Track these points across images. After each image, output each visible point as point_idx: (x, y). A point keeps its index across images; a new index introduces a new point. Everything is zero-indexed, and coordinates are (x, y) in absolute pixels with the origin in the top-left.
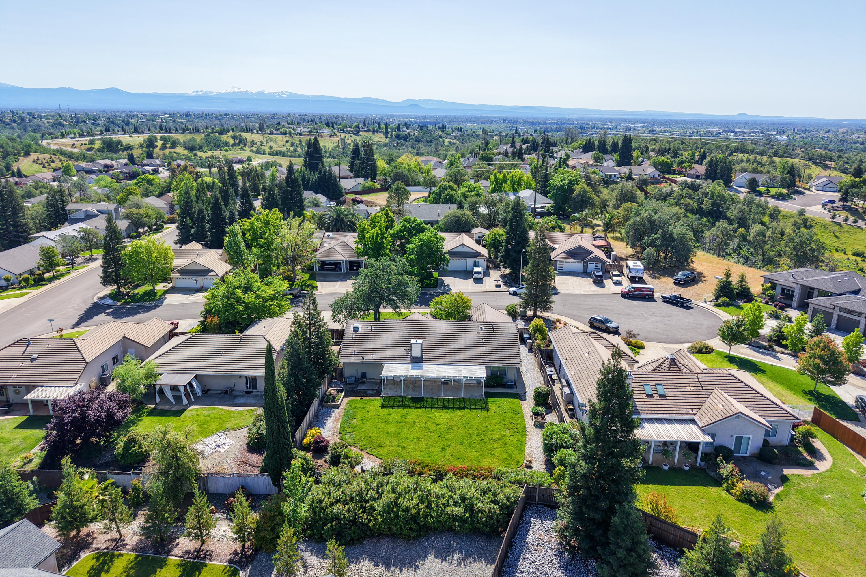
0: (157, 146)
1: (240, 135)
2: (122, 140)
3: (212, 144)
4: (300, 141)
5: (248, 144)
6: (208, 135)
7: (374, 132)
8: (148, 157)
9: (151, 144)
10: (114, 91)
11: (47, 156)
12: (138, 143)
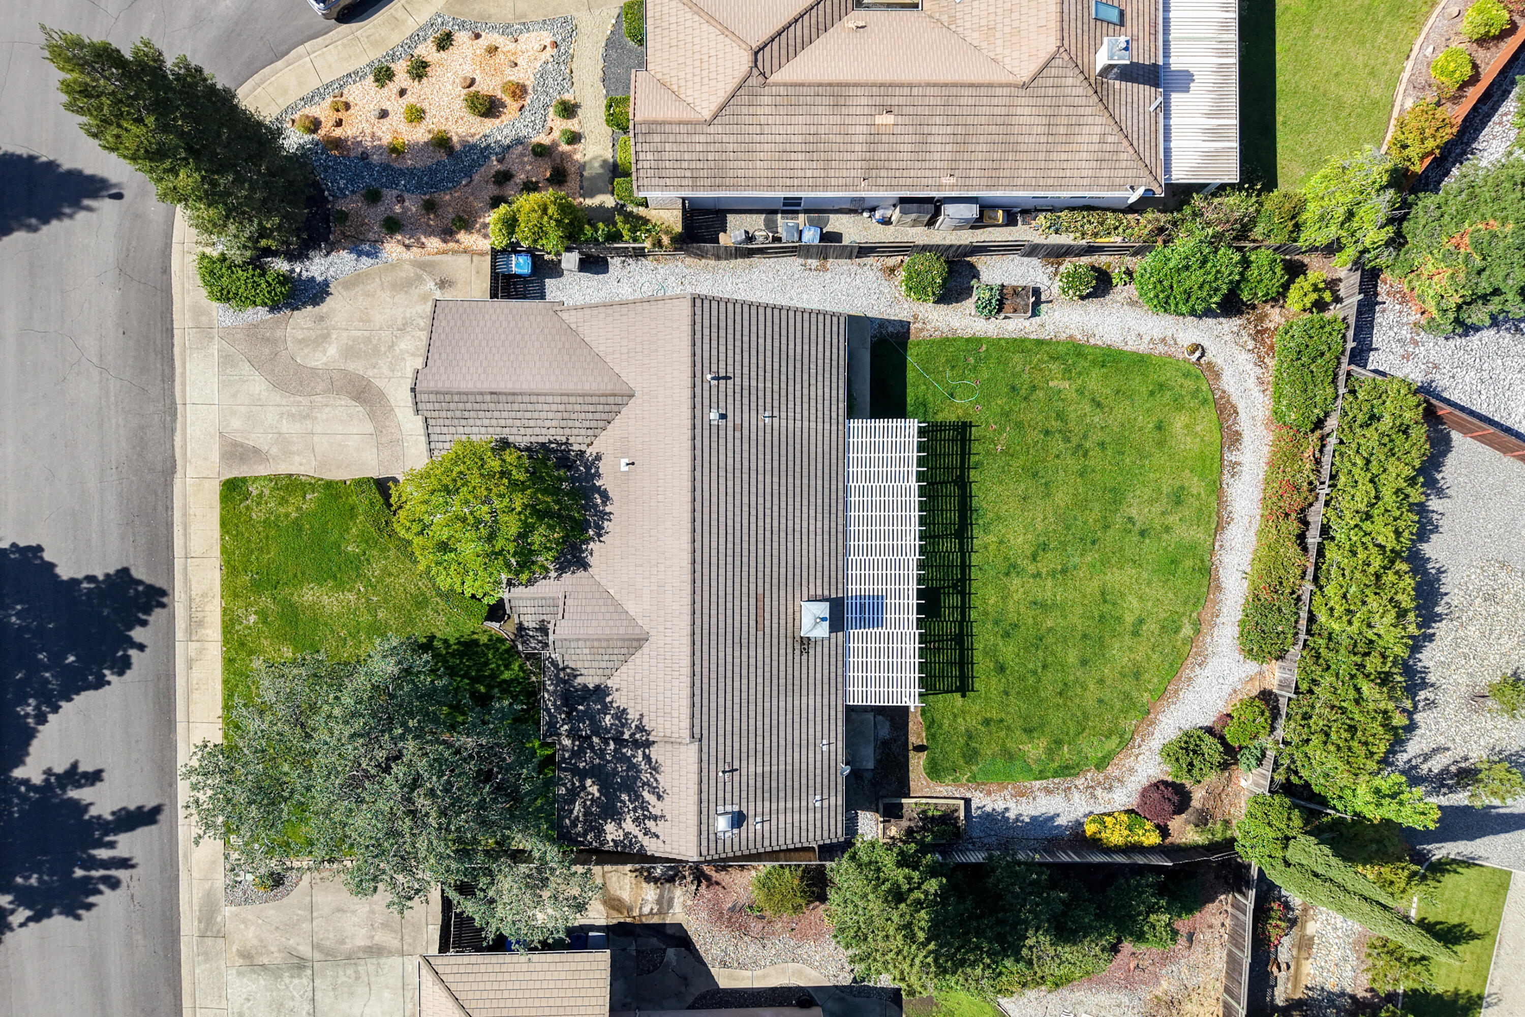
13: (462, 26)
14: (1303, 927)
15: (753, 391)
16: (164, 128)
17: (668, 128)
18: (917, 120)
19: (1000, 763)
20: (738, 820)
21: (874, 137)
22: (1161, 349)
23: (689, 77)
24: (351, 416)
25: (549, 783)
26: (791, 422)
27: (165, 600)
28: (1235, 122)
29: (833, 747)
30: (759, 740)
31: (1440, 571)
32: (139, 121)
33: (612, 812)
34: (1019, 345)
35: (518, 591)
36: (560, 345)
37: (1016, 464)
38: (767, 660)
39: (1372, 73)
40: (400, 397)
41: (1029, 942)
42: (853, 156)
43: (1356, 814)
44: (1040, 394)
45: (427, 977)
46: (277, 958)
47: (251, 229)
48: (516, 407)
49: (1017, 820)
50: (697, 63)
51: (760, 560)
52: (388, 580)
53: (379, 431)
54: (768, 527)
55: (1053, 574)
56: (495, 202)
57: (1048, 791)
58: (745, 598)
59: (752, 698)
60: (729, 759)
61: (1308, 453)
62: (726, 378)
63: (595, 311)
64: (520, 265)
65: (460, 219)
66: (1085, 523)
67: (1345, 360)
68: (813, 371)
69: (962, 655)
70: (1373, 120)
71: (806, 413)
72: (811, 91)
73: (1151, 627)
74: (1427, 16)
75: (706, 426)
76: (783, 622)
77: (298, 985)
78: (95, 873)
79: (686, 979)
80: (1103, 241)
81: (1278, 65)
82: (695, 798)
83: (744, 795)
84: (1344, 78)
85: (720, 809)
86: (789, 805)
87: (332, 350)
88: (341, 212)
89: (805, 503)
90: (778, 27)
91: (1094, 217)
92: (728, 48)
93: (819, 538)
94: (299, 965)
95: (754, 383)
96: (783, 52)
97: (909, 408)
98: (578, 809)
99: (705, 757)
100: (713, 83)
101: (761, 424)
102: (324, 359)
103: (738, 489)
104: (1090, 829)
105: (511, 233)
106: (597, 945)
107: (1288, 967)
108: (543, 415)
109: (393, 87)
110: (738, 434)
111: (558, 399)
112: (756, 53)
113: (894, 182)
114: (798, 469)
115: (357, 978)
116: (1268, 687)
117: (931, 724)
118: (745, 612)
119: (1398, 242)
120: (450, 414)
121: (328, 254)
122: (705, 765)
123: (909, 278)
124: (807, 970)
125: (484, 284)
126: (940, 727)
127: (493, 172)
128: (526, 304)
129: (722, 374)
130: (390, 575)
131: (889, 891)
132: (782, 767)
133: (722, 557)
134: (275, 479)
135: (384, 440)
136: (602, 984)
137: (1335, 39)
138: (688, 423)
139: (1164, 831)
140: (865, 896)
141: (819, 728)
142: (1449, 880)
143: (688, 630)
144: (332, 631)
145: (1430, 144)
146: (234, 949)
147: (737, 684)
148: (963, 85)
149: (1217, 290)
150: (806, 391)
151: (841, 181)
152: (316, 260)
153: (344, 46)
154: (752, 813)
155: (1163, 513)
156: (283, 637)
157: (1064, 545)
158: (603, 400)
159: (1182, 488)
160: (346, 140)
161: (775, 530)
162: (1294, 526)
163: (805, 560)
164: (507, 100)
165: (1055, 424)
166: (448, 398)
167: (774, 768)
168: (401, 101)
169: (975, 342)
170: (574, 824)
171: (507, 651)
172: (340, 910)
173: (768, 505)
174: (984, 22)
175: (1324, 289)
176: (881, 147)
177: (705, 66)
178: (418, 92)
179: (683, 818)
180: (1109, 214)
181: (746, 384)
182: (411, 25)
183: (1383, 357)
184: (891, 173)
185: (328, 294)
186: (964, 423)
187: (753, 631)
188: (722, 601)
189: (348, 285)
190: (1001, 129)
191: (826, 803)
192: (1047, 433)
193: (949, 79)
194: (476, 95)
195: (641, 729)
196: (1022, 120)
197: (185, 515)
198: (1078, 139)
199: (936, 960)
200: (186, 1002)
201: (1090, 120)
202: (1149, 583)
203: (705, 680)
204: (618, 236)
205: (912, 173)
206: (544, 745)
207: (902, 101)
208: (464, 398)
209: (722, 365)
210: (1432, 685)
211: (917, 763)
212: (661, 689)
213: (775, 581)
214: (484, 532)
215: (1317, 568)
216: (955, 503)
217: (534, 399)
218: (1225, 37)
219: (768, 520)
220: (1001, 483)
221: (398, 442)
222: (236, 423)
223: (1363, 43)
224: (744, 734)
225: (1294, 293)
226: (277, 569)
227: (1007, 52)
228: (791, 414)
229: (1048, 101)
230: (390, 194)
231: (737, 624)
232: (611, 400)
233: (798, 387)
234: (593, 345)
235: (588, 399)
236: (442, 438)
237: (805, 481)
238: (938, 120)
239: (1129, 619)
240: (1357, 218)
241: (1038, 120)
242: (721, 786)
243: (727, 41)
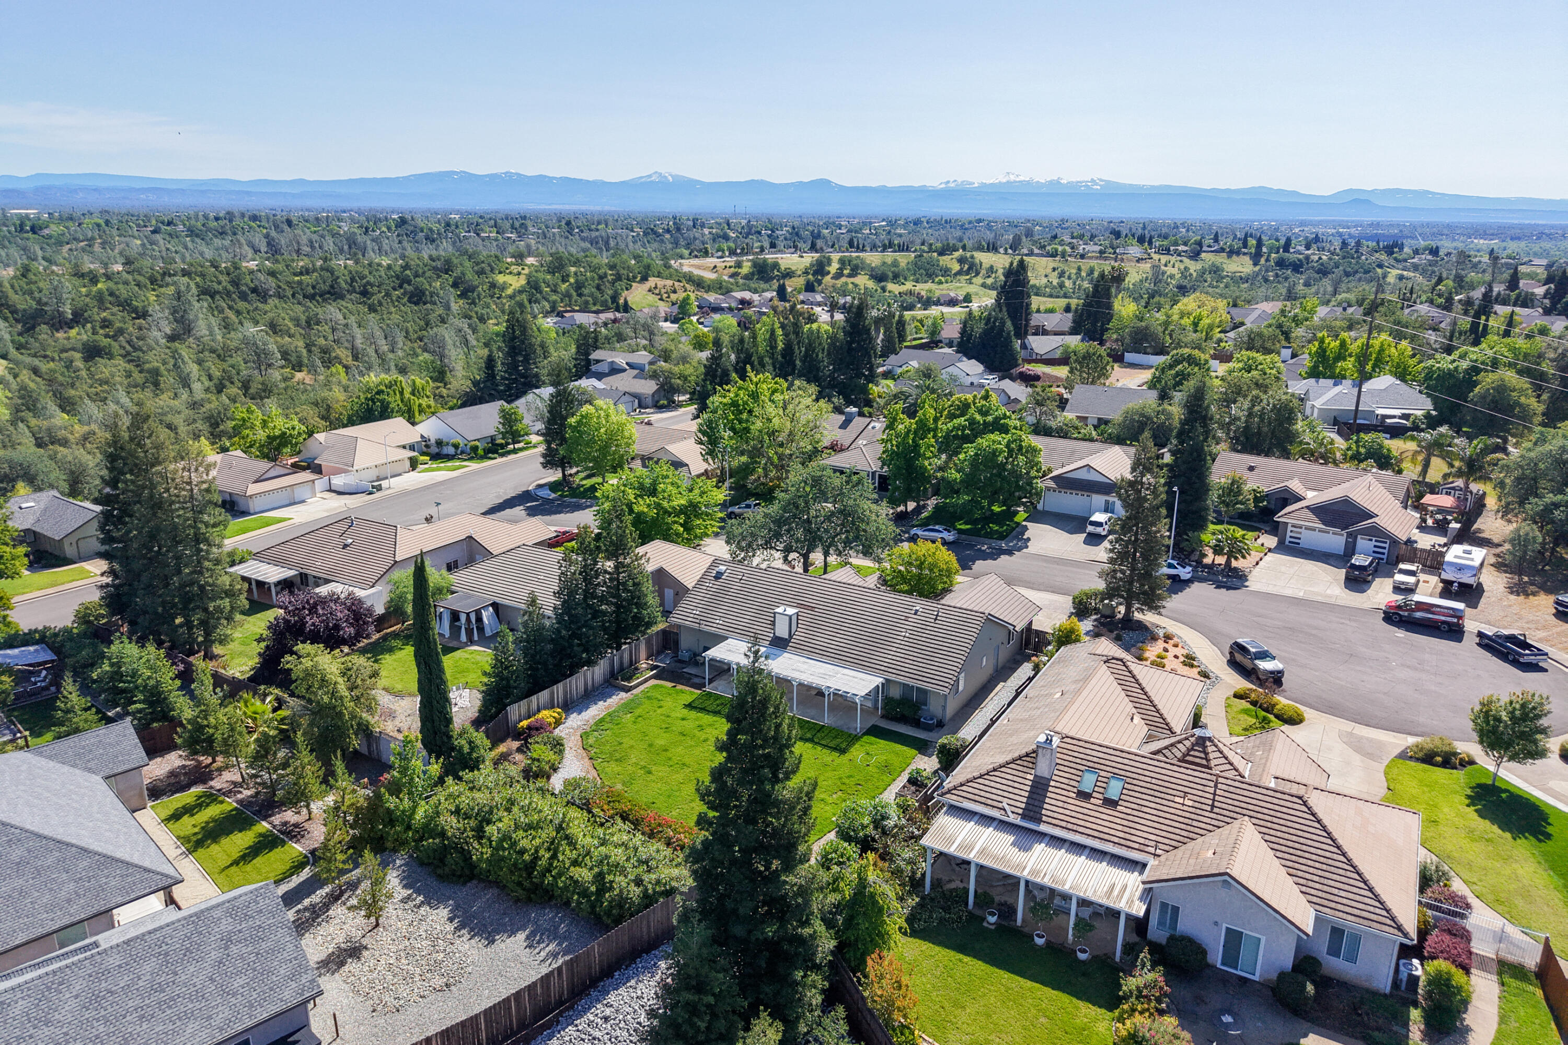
0: (829, 273)
1: (972, 257)
2: (780, 261)
3: (922, 271)
4: (1079, 269)
5: (983, 272)
6: (921, 256)
7: (1232, 253)
8: (806, 290)
9: (820, 269)
10: (823, 184)
11: (669, 283)
12: (802, 267)
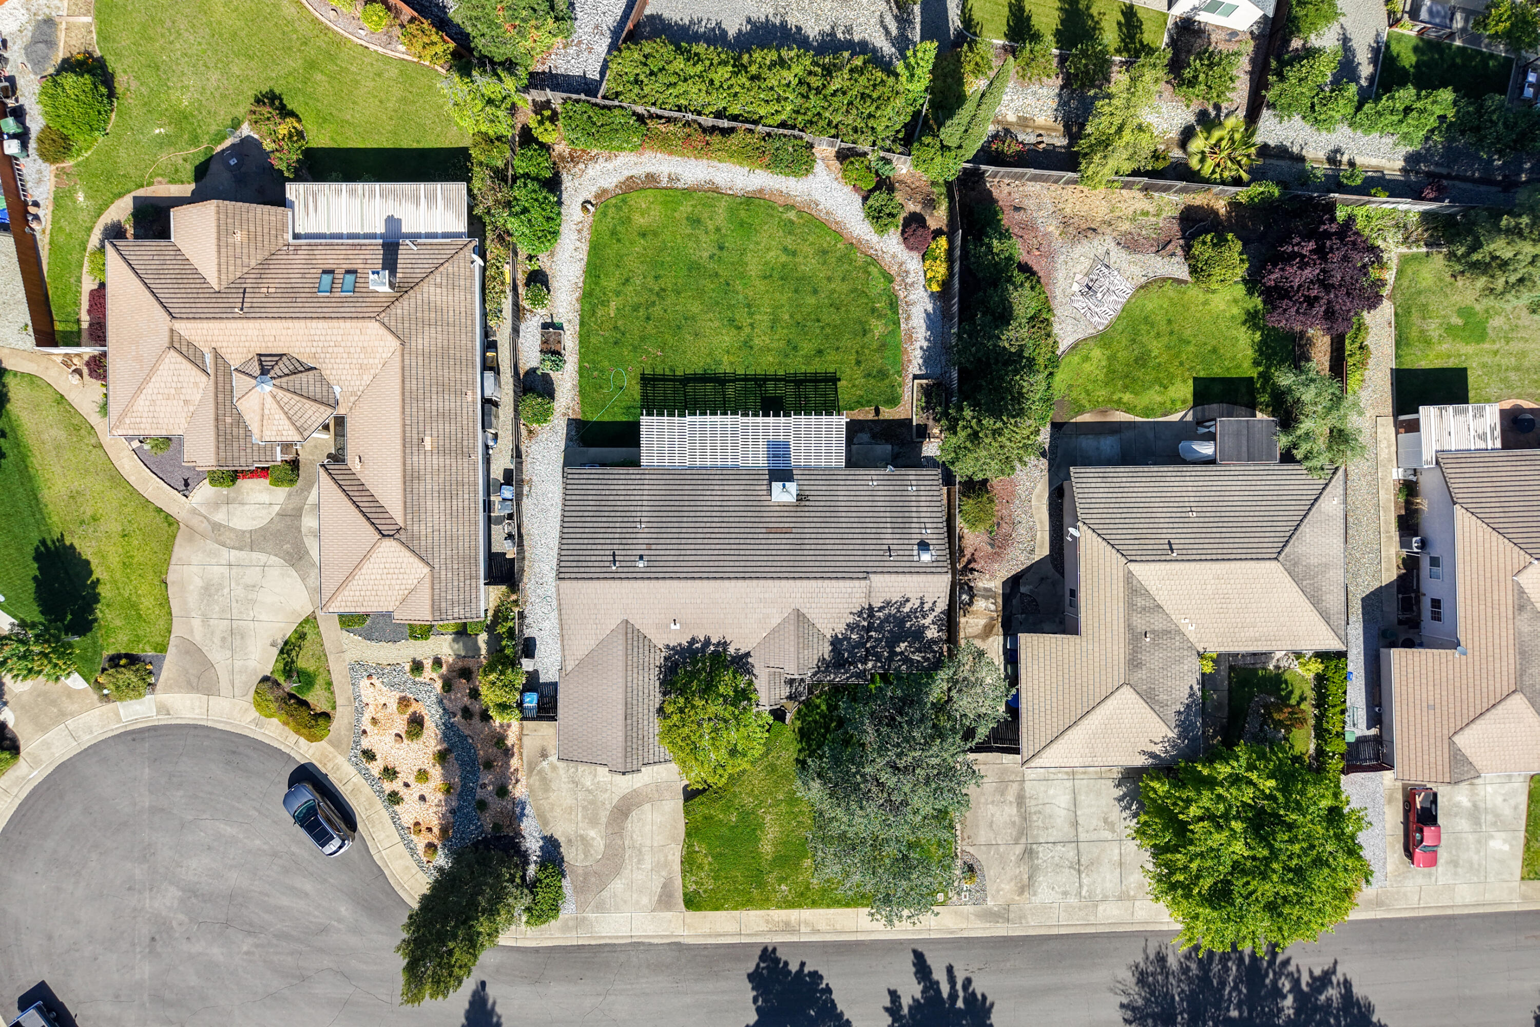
13: (357, 743)
14: (1011, 124)
15: (623, 536)
16: (454, 937)
17: (436, 597)
18: (428, 420)
19: (887, 353)
20: (924, 546)
21: (441, 450)
22: (585, 233)
23: (399, 582)
24: (639, 820)
25: (899, 677)
26: (644, 508)
27: (770, 949)
28: (422, 186)
29: (875, 477)
30: (868, 531)
31: (749, 21)
32: (451, 953)
33: (918, 634)
34: (584, 339)
35: (763, 700)
36: (590, 672)
37: (671, 341)
38: (813, 525)
39: (379, 75)
40: (625, 784)
41: (1007, 345)
42: (454, 465)
43: (926, 90)
44: (620, 323)
45: (1036, 762)
46: (1024, 869)
47: (511, 888)
48: (635, 702)
49: (929, 340)
50: (389, 576)
51: (742, 530)
52: (756, 792)
53: (650, 800)
54: (718, 525)
55: (751, 314)
56: (485, 717)
57: (908, 318)
58: (769, 541)
59: (839, 536)
60: (881, 553)
61: (662, 128)
62: (614, 555)
63: (567, 647)
64: (531, 700)
65: (497, 743)
66: (714, 290)
67: (593, 100)
68: (607, 492)
69: (810, 381)
70: (414, 75)
71: (637, 498)
72: (409, 496)
73: (789, 241)
74: (336, 33)
75: (648, 570)
76: (786, 514)
77: (1044, 854)
78: (961, 994)
79: (1042, 579)
80: (508, 279)
81: (375, 146)
82: (908, 576)
83: (906, 542)
84: (382, 95)
85: (916, 558)
86: (914, 509)
87: (592, 833)
88: (493, 828)
89: (701, 498)
90: (364, 519)
91: (490, 285)
92: (380, 555)
93: (726, 487)
94: (1029, 853)
95: (617, 536)
96: (381, 516)
97: (631, 419)
98: (917, 657)
99: (880, 570)
100: (404, 566)
101: (646, 530)
102: (599, 839)
103: (692, 547)
104: (935, 288)
105: (510, 707)
106: (1015, 642)
107: (1040, 135)
108: (640, 683)
109: (403, 792)
110: (654, 547)
111: (630, 673)
112: (384, 535)
113: (471, 435)
114: (677, 503)
115: (1040, 813)
116: (834, 154)
117: (859, 403)
118: (779, 541)
119: (510, 66)
120: (640, 748)
121: (523, 837)
122: (885, 570)
123: (538, 421)
124: (1037, 491)
125: (545, 728)
126: (862, 397)
127: (463, 721)
128: (560, 696)
129: (611, 558)
130: (752, 791)
131: (972, 442)
132: (888, 514)
133: (740, 558)
134: (684, 872)
135: (656, 796)
136: (1041, 640)
137: (354, 103)
138: (647, 582)
139: (938, 233)
140: (977, 459)
141: (861, 488)
142: (977, 15)
143: (791, 582)
144: (793, 831)
145: (435, 38)
146: (1017, 898)
147: (829, 547)
148: (403, 388)
149: (545, 198)
150: (622, 498)
151: (472, 473)
152: (528, 845)
153: (373, 827)
154: (919, 536)
155: (706, 233)
156: (797, 866)
157: (730, 307)
158: (630, 642)
159: (688, 219)
160: (441, 824)
161: (721, 519)
162: (716, 139)
163: (742, 498)
164: (411, 710)
165: (642, 312)
166: (629, 749)
167: (889, 520)
168: (412, 786)
169: (582, 371)
170: (927, 659)
171: (807, 707)
172: (991, 825)
173: (703, 525)
174: (356, 372)
175: (542, 115)
176: (447, 445)
177: (391, 571)
178: (406, 773)
179: (922, 585)
180: (488, 273)
181: (618, 541)
182: (358, 779)
183: (590, 67)
184: (465, 437)
185: (552, 836)
186: (642, 379)
187: (792, 536)
188: (771, 558)
189: (545, 823)
190: (433, 359)
191: (914, 483)
192: (648, 318)
193: (399, 398)
194: (408, 733)
195: (860, 614)
196: (426, 344)
197: (710, 936)
198: (439, 303)
199: (1014, 417)
200: (1055, 931)
201: (426, 295)
202: (757, 243)
203: (826, 569)
204: (511, 629)
205: (465, 422)
206: (873, 681)
207: (415, 431)
208: (629, 738)
209: (605, 558)
210: (833, 28)
211: (888, 413)
212: (833, 600)
213: (757, 520)
214: (721, 725)
215: (746, 121)
216: (699, 385)
217: (629, 690)
218: (360, 192)
219: (714, 525)
220: (685, 352)
221: (658, 787)
222: (645, 900)
223: (357, 82)
224: (864, 541)
225: (545, 139)
226: (748, 870)
227: (378, 356)
228: (638, 508)
229: (413, 327)
230: (480, 794)
231: (788, 547)
232: (630, 636)
233: (619, 503)
234: (590, 648)
235: (630, 652)
236: (657, 753)
237: (686, 498)
238: (428, 405)
239: (784, 258)
240: (493, 96)
241: (426, 333)
242: (900, 558)
243: (374, 555)
